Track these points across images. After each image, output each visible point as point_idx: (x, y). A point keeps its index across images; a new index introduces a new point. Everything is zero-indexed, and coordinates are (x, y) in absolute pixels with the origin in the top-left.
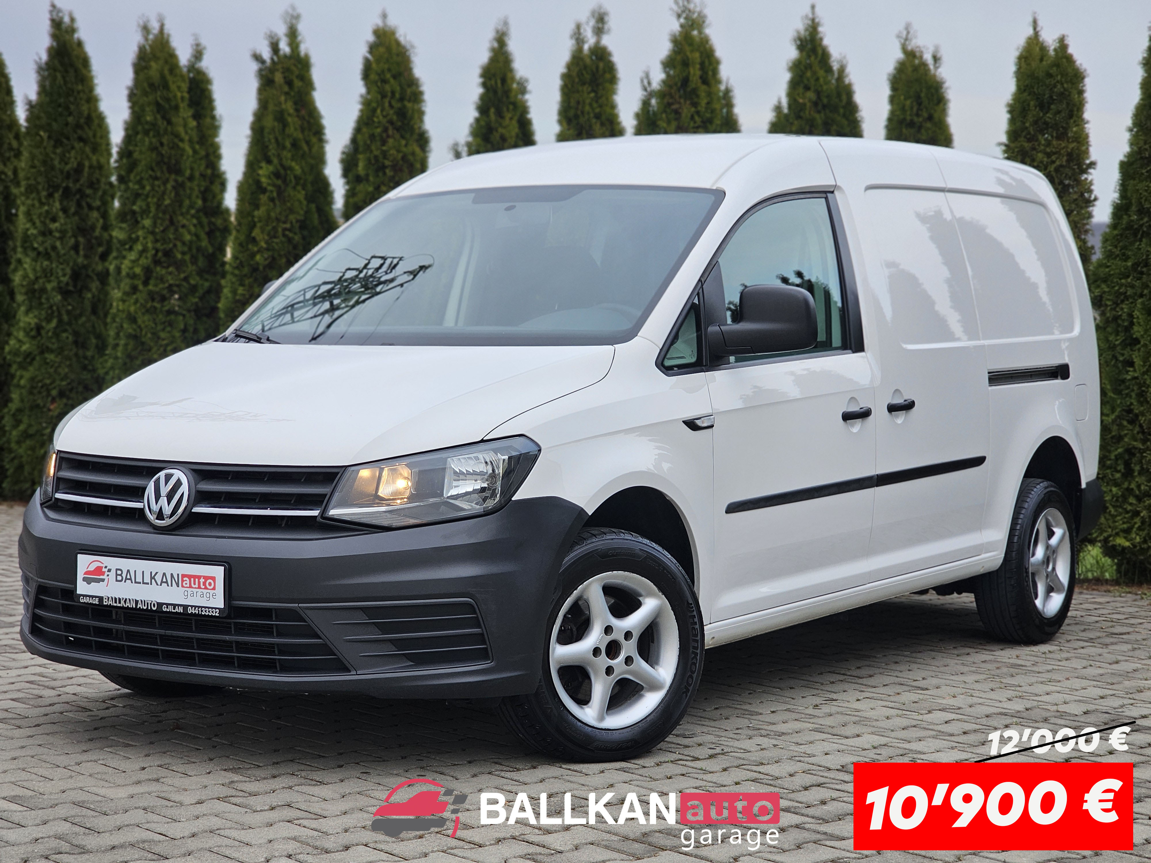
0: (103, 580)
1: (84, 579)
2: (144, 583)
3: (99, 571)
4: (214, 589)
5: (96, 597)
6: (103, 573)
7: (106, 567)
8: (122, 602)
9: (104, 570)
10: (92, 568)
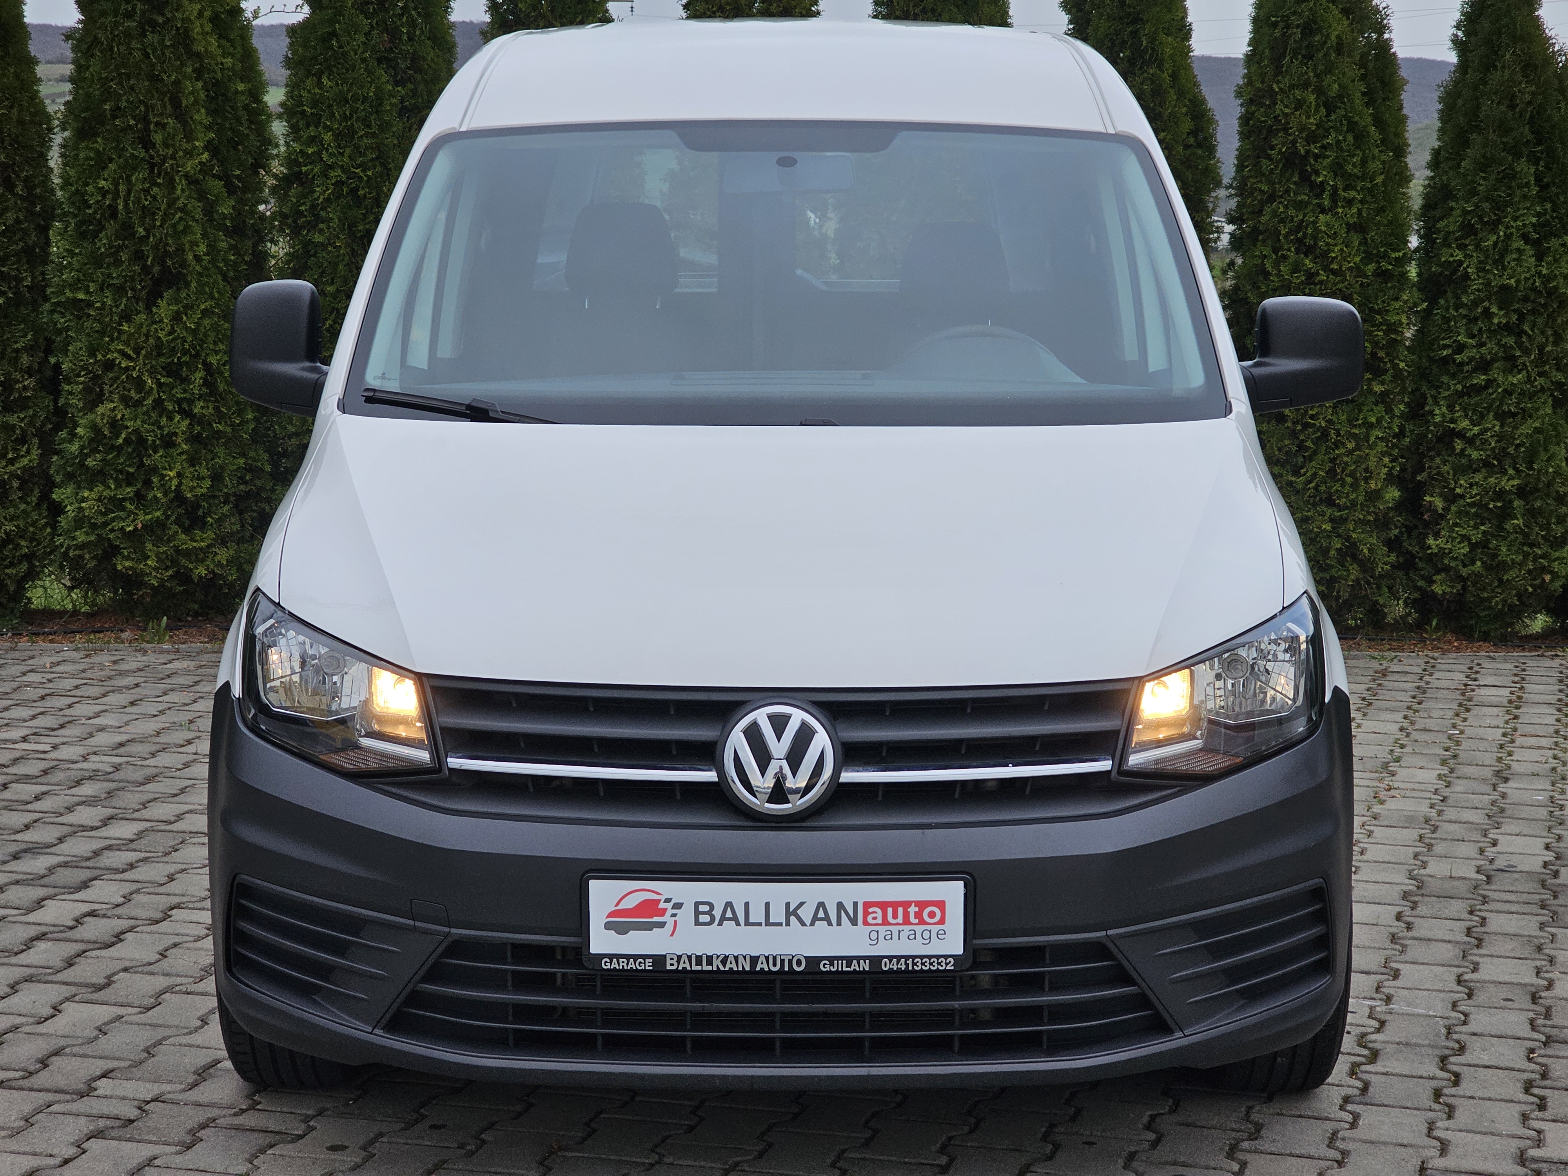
0: (662, 925)
1: (608, 926)
2: (768, 923)
3: (650, 908)
4: (942, 921)
5: (645, 957)
6: (663, 912)
7: (668, 900)
8: (717, 963)
9: (662, 905)
10: (630, 903)
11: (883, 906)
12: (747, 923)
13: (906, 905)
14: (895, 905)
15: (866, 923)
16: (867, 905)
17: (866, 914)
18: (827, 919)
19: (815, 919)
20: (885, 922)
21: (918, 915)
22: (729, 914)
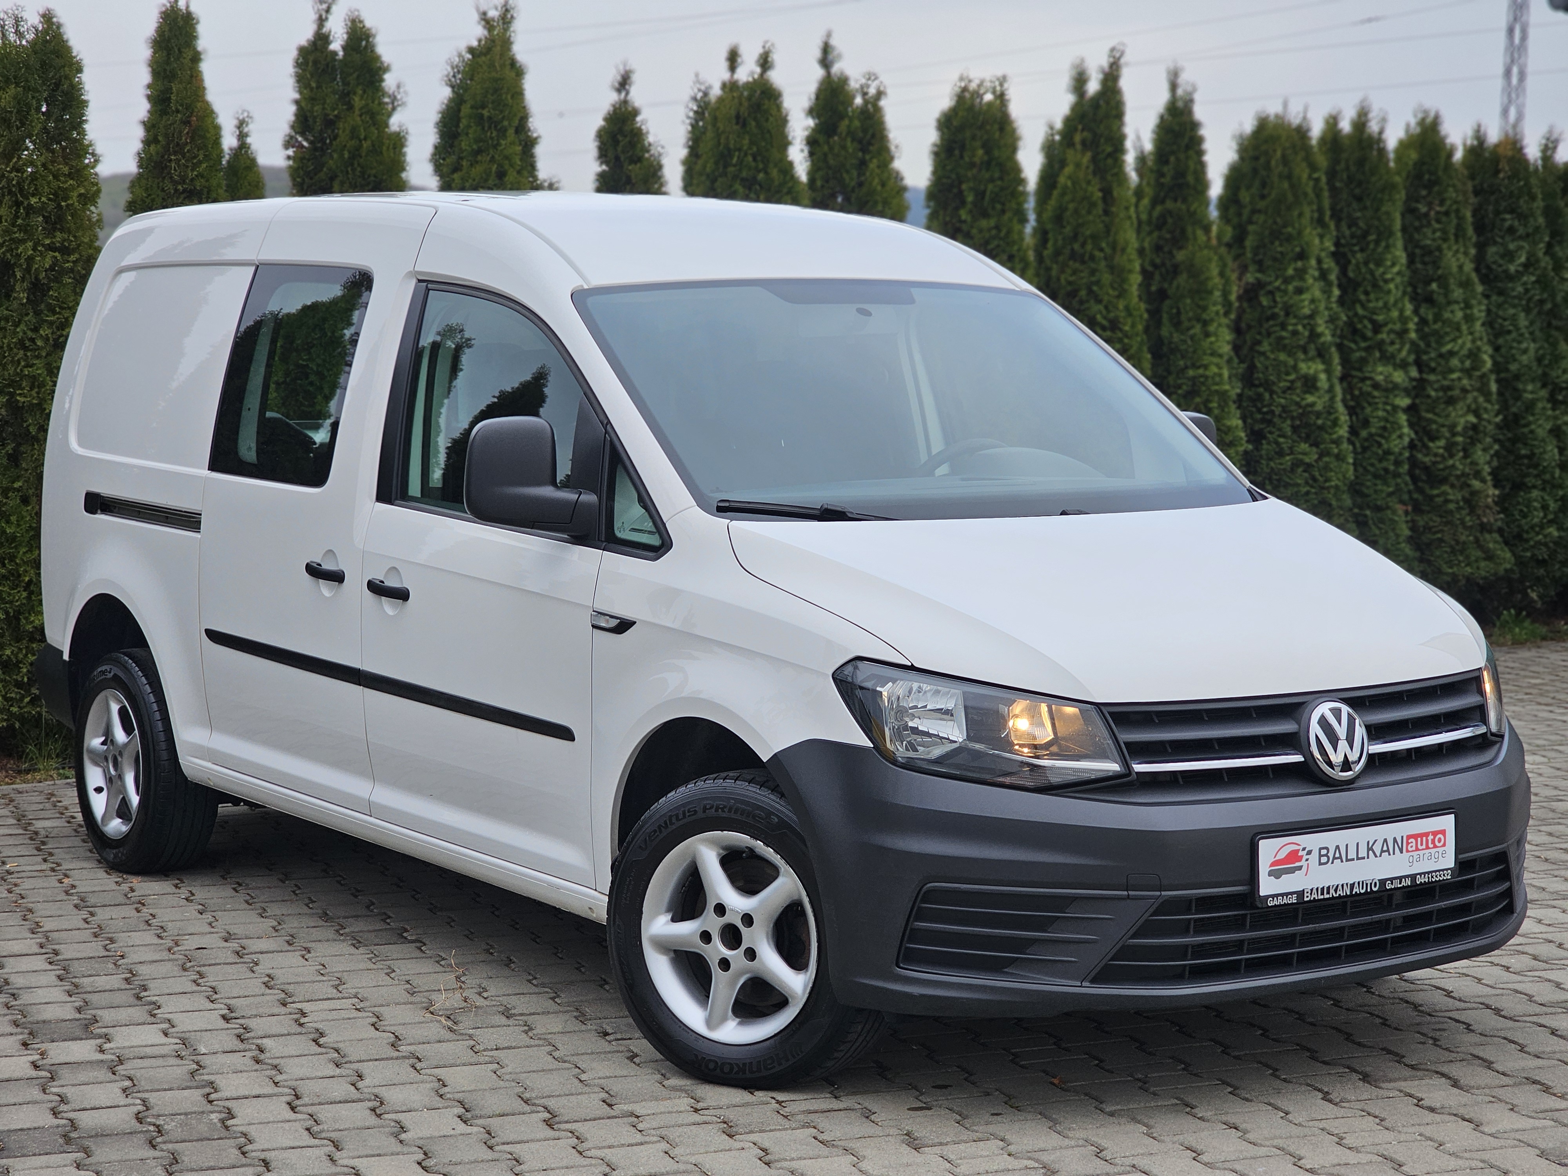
0: (1300, 868)
1: (1270, 874)
2: (1358, 859)
3: (1294, 856)
4: (1444, 845)
5: (1292, 893)
6: (1300, 859)
7: (1304, 849)
8: (1332, 891)
9: (1300, 853)
10: (1282, 855)
11: (1415, 837)
12: (1347, 860)
13: (1426, 835)
14: (1421, 835)
15: (1408, 851)
16: (1409, 837)
17: (1408, 843)
18: (1388, 851)
19: (1382, 851)
20: (1417, 849)
21: (1433, 841)
22: (1337, 855)
